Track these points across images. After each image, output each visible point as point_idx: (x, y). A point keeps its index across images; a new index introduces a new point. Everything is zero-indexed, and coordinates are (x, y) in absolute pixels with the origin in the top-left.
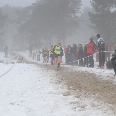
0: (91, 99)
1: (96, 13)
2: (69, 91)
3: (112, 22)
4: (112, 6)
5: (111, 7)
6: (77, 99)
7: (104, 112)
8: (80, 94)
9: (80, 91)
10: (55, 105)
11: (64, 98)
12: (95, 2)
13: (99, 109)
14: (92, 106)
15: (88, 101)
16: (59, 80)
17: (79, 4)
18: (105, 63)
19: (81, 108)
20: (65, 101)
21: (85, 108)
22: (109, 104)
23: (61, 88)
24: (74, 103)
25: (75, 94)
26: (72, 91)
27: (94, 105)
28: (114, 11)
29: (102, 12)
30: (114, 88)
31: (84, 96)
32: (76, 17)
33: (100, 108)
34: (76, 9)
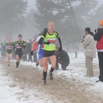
0: (34, 90)
1: (41, 15)
2: (15, 83)
5: (53, 10)
6: (22, 90)
7: (46, 101)
8: (24, 85)
9: (25, 83)
10: (1, 96)
11: (10, 89)
12: (39, 5)
13: (41, 99)
14: (35, 96)
15: (31, 92)
16: (6, 73)
17: (26, 5)
19: (25, 98)
20: (11, 91)
21: (29, 98)
22: (50, 95)
23: (7, 80)
24: (19, 94)
25: (20, 85)
26: (18, 83)
28: (56, 13)
29: (45, 14)
30: (54, 81)
31: (28, 88)
32: (22, 17)
34: (23, 10)
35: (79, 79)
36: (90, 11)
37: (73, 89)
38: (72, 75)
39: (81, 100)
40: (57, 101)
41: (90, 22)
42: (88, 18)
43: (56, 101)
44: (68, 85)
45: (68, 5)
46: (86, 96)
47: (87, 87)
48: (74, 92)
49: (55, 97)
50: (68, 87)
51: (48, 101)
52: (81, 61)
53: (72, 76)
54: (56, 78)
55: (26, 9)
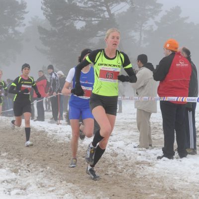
0: (37, 174)
1: (52, 29)
3: (77, 46)
4: (78, 19)
5: (76, 20)
6: (13, 176)
7: (60, 196)
8: (19, 165)
9: (20, 161)
12: (49, 10)
13: (50, 191)
14: (39, 186)
15: (31, 179)
17: (23, 10)
18: (64, 114)
19: (19, 190)
21: (27, 190)
22: (68, 184)
24: (7, 182)
25: (11, 166)
26: (6, 160)
27: (42, 186)
28: (81, 26)
29: (61, 27)
31: (25, 170)
32: (16, 33)
33: (53, 191)
34: (16, 19)
35: (124, 152)
36: (148, 22)
37: (114, 172)
38: (111, 146)
39: (128, 194)
40: (82, 196)
41: (148, 44)
42: (143, 36)
43: (80, 195)
44: (104, 164)
45: (105, 11)
46: (137, 185)
47: (140, 169)
48: (114, 178)
49: (78, 188)
50: (104, 169)
51: (64, 197)
52: (129, 119)
53: (111, 148)
54: (81, 151)
55: (22, 17)
